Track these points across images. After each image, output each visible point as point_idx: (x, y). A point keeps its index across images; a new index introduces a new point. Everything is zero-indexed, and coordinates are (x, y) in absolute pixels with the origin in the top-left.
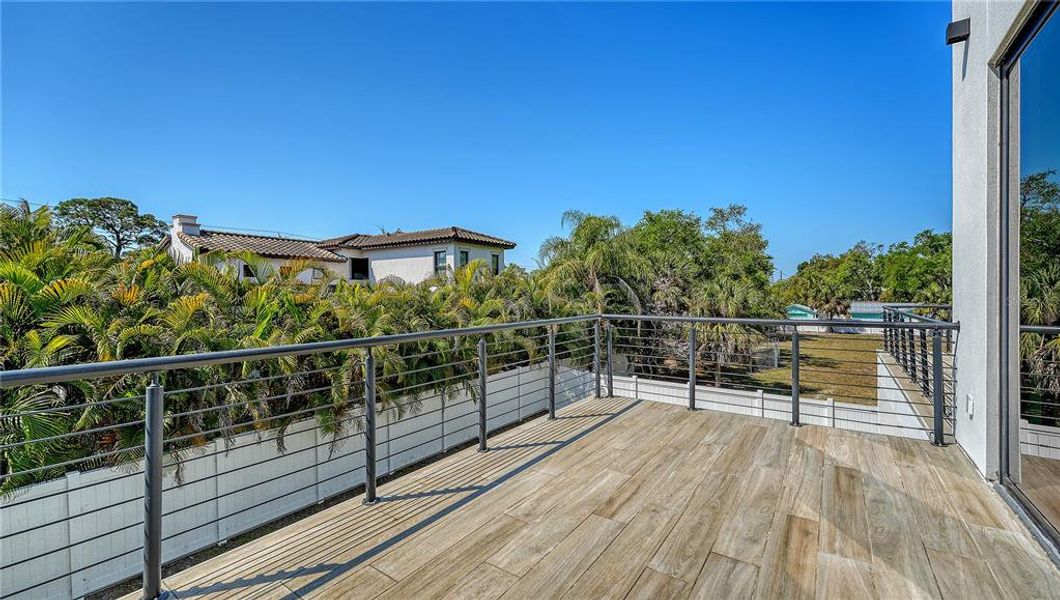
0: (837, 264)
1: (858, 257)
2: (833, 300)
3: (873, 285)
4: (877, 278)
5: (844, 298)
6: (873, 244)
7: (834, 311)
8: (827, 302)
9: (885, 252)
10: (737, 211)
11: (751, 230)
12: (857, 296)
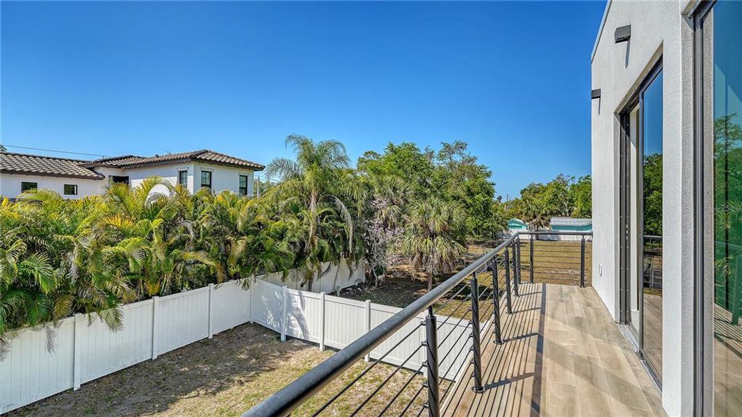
0: (545, 189)
1: (559, 185)
2: (539, 217)
3: (568, 205)
4: (571, 201)
5: (546, 215)
6: (568, 176)
7: (539, 224)
8: (535, 217)
9: (576, 182)
10: (461, 146)
11: (469, 162)
12: (558, 214)
